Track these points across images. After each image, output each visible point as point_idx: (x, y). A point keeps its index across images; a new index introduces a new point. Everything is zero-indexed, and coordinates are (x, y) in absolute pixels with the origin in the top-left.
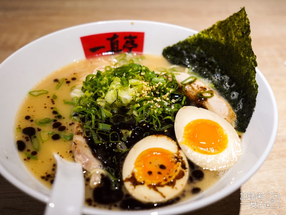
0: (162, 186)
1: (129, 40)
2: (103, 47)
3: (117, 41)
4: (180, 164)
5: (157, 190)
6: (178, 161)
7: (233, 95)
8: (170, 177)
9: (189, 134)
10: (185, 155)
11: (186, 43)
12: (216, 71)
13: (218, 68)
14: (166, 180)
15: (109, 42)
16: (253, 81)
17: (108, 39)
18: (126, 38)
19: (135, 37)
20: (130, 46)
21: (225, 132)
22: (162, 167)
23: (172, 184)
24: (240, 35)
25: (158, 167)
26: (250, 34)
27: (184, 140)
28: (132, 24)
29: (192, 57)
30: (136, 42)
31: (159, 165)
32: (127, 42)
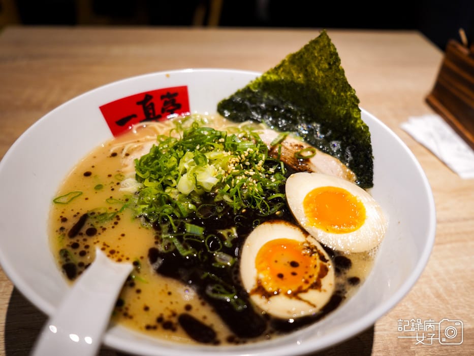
0: (305, 291)
1: (167, 99)
2: (134, 116)
3: (152, 104)
4: (316, 256)
5: (300, 299)
6: (312, 253)
7: (334, 146)
8: (310, 277)
9: (313, 211)
10: (318, 241)
11: (247, 90)
12: (298, 120)
13: (301, 116)
14: (307, 282)
15: (140, 107)
16: (358, 121)
17: (138, 103)
18: (162, 97)
19: (176, 94)
20: (171, 108)
21: (358, 199)
22: (294, 264)
23: (317, 286)
24: (325, 67)
25: (289, 265)
26: (340, 63)
27: (308, 220)
28: (168, 76)
29: (260, 108)
30: (178, 100)
31: (288, 262)
32: (166, 103)
